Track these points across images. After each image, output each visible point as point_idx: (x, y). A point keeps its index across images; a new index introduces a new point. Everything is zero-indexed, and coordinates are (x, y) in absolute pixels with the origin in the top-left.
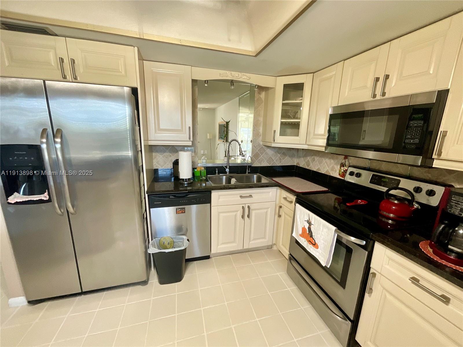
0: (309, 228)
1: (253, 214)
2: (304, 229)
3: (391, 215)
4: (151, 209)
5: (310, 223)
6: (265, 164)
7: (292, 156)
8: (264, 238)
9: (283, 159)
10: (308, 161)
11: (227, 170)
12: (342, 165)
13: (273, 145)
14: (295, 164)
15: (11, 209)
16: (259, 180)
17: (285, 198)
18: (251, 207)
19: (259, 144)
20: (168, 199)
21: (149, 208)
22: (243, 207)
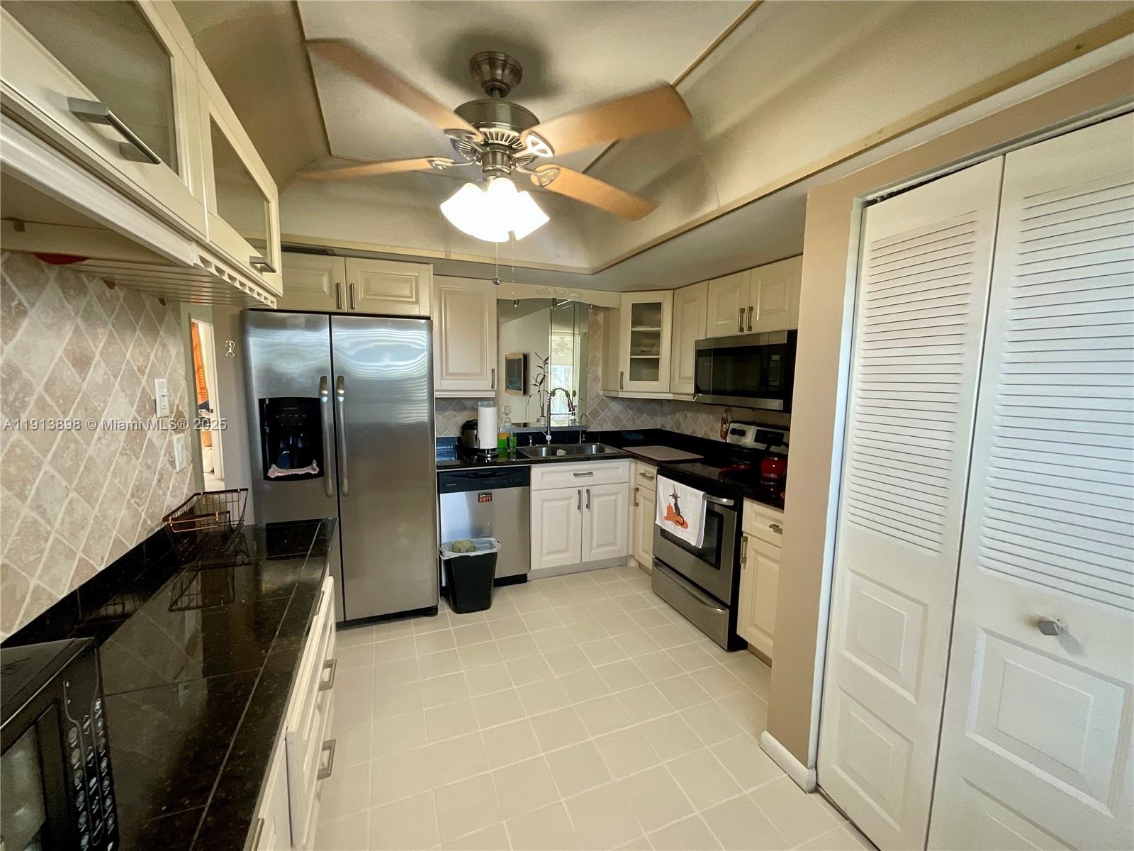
0: (676, 505)
1: (595, 502)
2: (669, 508)
3: (772, 476)
4: (441, 495)
5: (675, 497)
6: (608, 427)
7: (652, 414)
8: (614, 544)
9: (638, 418)
10: (678, 420)
11: (549, 437)
12: (724, 421)
13: (621, 395)
14: (659, 427)
15: (267, 486)
16: (600, 450)
17: (643, 475)
18: (591, 493)
19: (598, 395)
20: (466, 479)
21: (439, 493)
22: (579, 491)
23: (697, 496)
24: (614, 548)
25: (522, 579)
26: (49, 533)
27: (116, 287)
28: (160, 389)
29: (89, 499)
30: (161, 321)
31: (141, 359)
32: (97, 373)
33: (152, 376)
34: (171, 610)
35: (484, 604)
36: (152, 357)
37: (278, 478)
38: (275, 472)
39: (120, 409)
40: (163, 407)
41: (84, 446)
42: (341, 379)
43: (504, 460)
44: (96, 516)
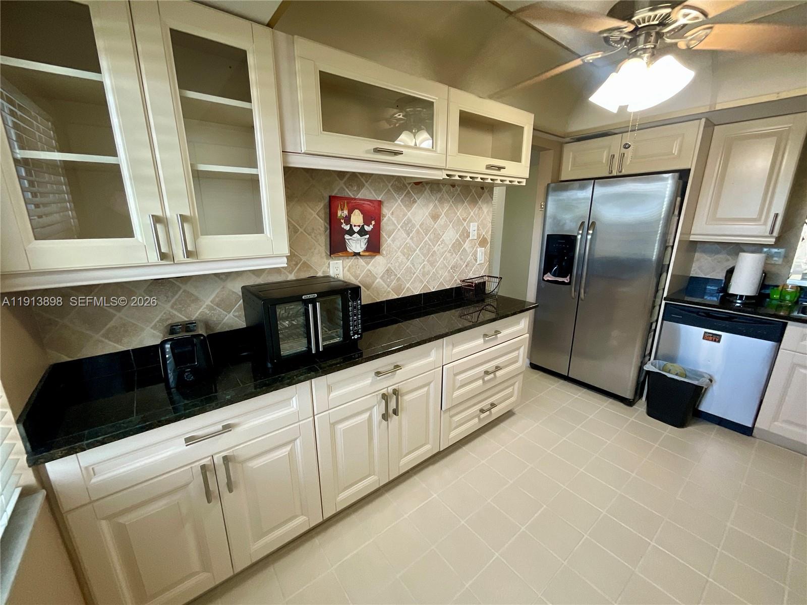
21: (663, 319)
25: (745, 430)
26: (415, 273)
27: (456, 186)
28: (473, 228)
29: (432, 264)
30: (480, 197)
31: (465, 215)
32: (442, 221)
33: (470, 222)
36: (472, 213)
38: (549, 277)
39: (450, 235)
40: (473, 235)
41: (433, 247)
42: (593, 223)
44: (434, 272)
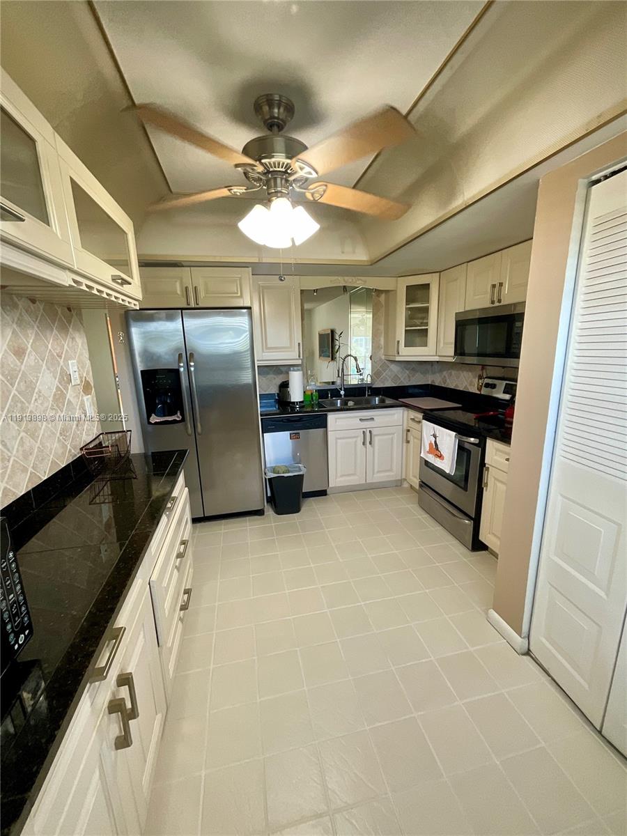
0: (435, 442)
1: (376, 440)
2: (431, 444)
4: (265, 434)
5: (435, 436)
6: (389, 384)
7: (425, 373)
8: (391, 470)
9: (413, 376)
10: (445, 377)
11: (342, 392)
12: (480, 377)
13: (398, 359)
14: (430, 383)
15: (150, 428)
16: (382, 401)
17: (413, 420)
18: (374, 433)
19: (381, 359)
20: (281, 423)
21: (263, 433)
22: (364, 432)
23: (450, 435)
24: (392, 474)
25: (323, 493)
26: (10, 457)
27: (37, 302)
28: (73, 367)
29: (33, 436)
30: (69, 322)
31: (59, 349)
32: (30, 359)
33: (66, 360)
34: (90, 504)
35: (295, 509)
36: (66, 347)
37: (156, 423)
38: (154, 419)
39: (47, 382)
40: (76, 379)
41: (27, 404)
42: (191, 355)
43: (309, 409)
44: (39, 447)
